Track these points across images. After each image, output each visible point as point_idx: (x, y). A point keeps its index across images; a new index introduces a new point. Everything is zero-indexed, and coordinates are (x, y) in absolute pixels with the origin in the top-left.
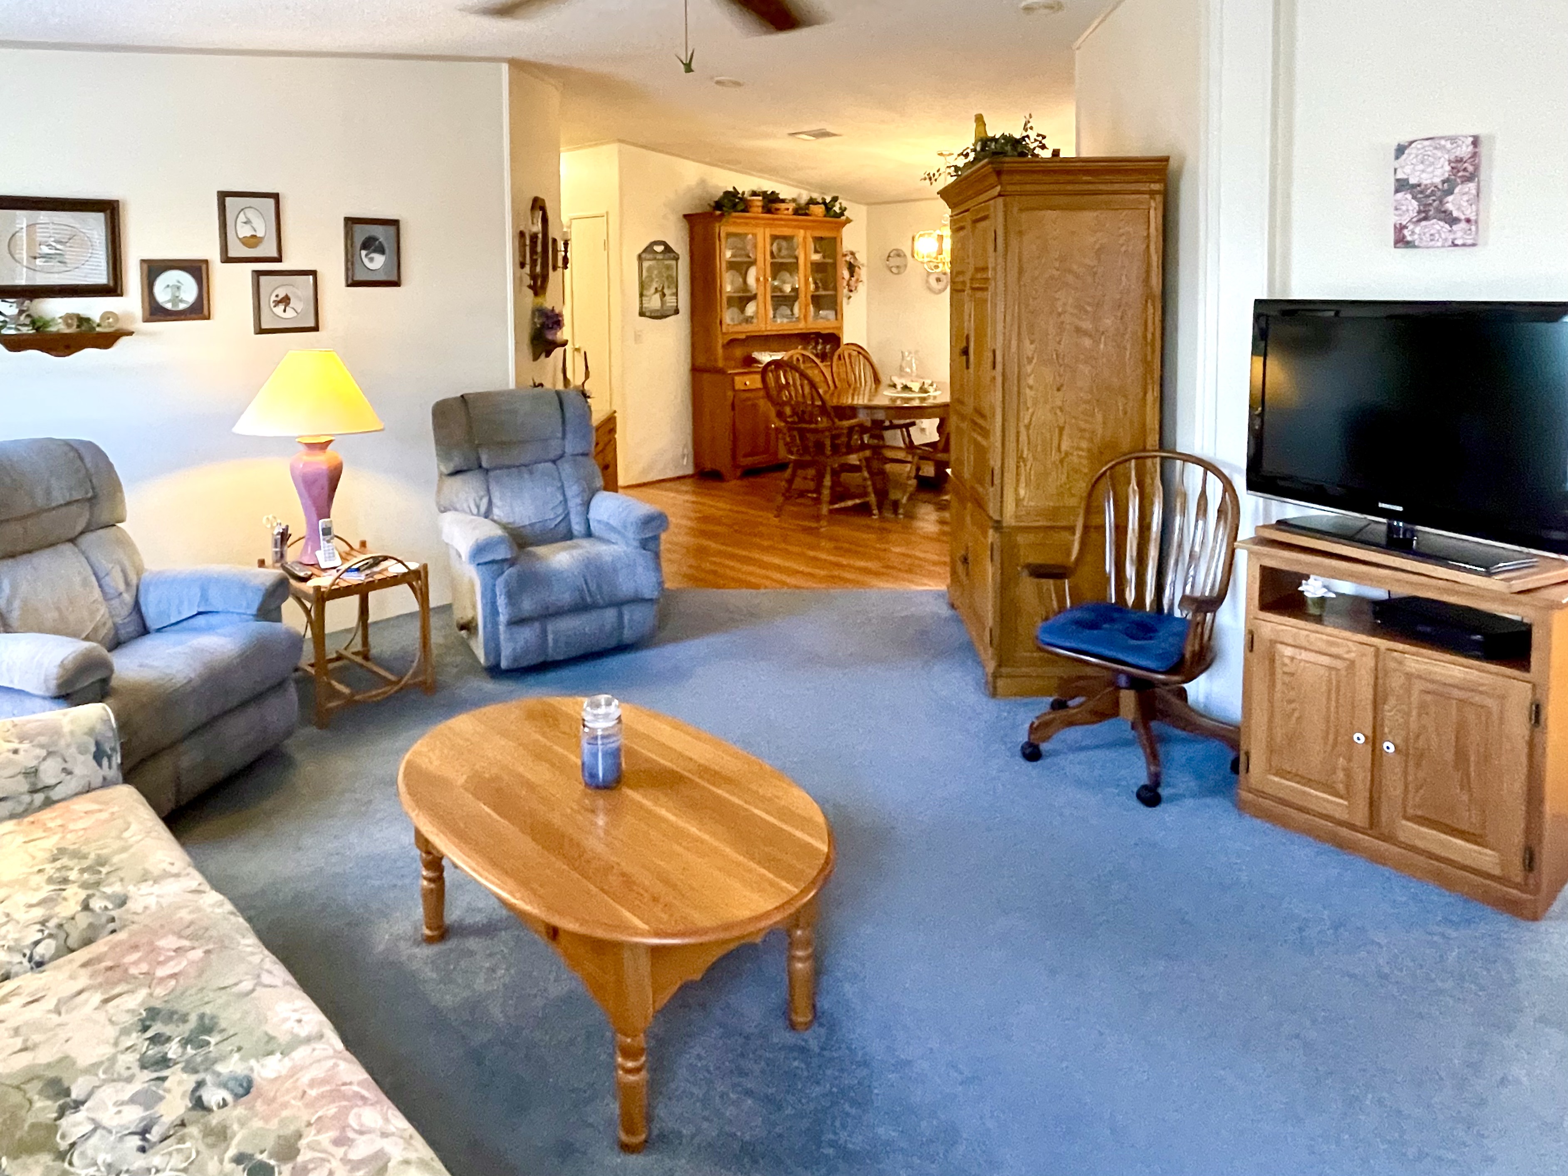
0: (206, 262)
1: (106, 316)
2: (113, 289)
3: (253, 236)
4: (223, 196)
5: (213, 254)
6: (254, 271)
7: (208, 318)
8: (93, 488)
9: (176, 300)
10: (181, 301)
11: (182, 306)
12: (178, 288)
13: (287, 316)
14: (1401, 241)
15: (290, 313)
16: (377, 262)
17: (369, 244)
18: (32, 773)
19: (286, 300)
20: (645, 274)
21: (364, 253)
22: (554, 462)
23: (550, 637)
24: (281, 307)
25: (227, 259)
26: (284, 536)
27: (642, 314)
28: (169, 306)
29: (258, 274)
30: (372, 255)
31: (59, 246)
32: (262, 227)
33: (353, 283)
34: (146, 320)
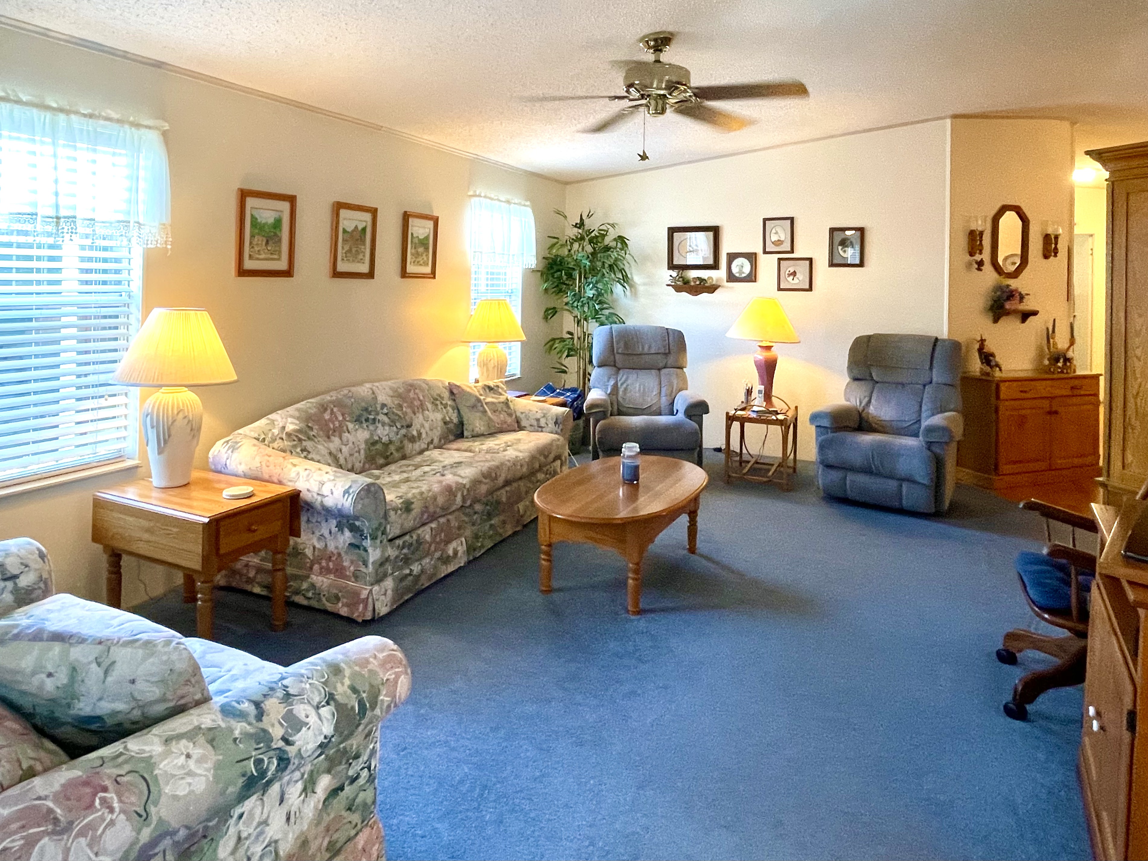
0: (755, 254)
1: (710, 278)
2: (715, 266)
3: (779, 241)
4: (765, 220)
5: (759, 250)
6: (778, 258)
7: (756, 281)
9: (741, 273)
10: (744, 273)
11: (744, 275)
12: (742, 266)
13: (794, 282)
15: (796, 281)
18: (538, 420)
24: (792, 277)
25: (765, 252)
28: (738, 275)
29: (780, 259)
30: (846, 249)
31: (695, 247)
32: (785, 235)
33: (832, 265)
34: (728, 282)
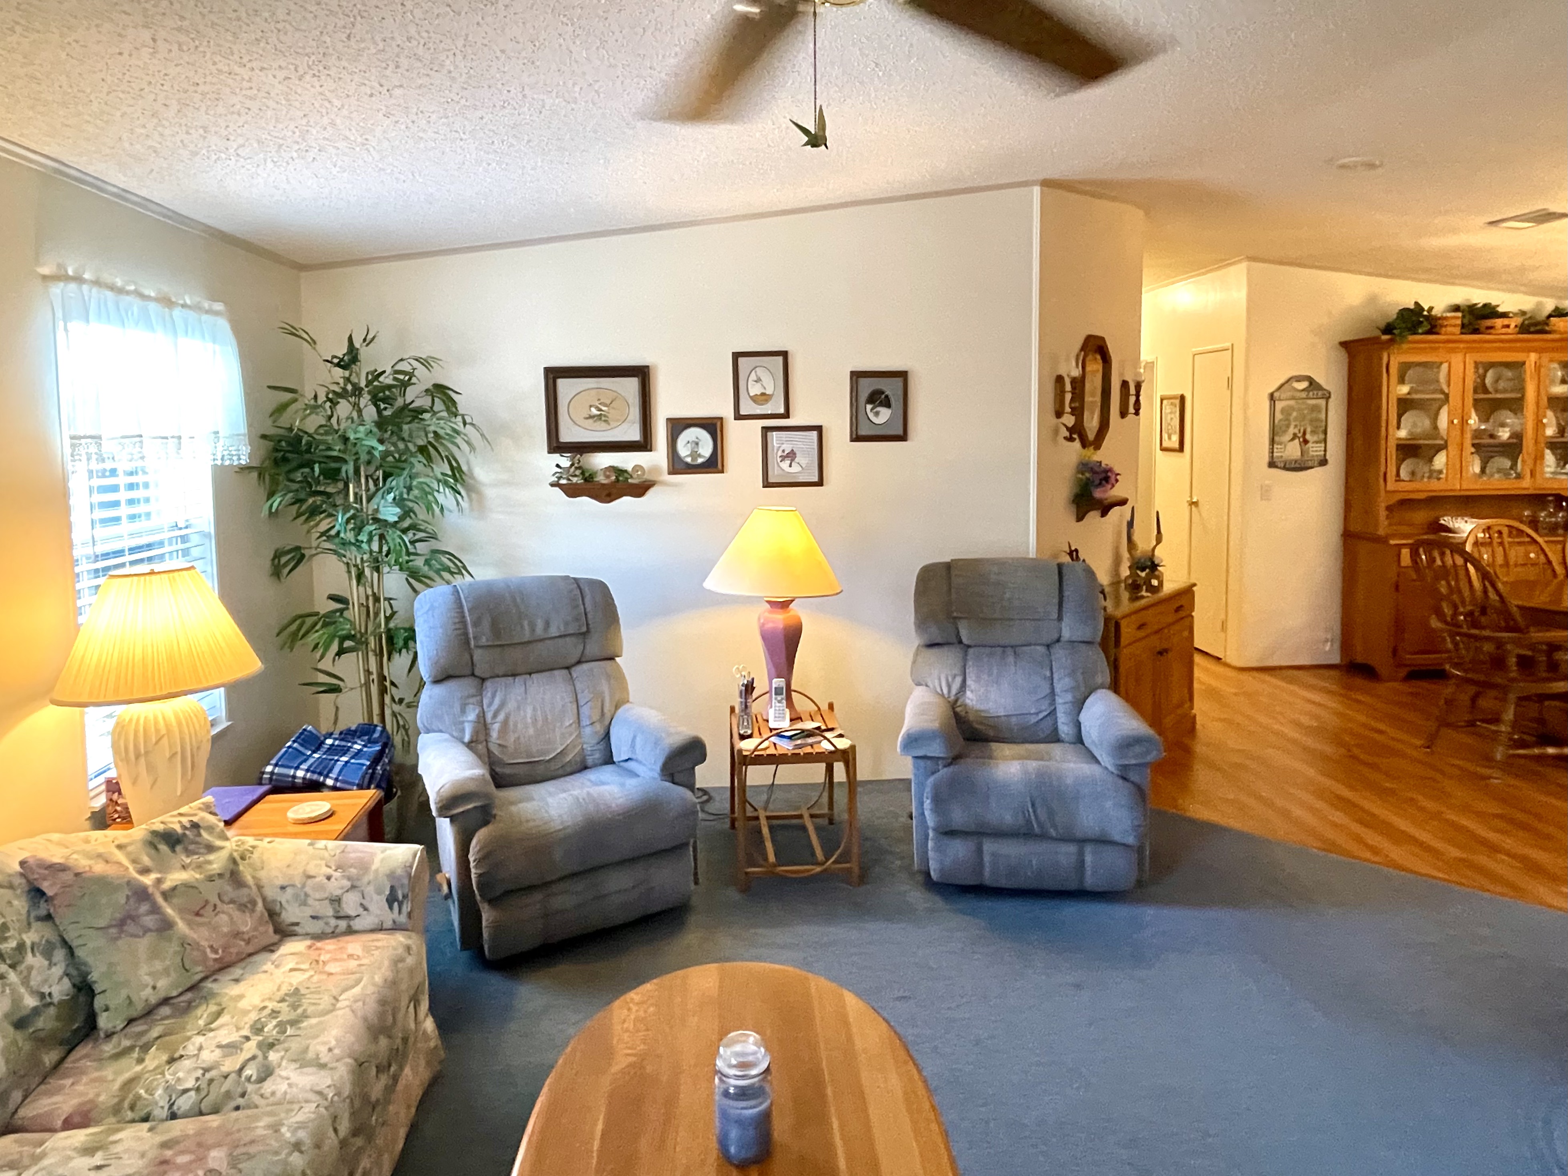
0: (721, 419)
1: (637, 468)
2: (644, 445)
3: (763, 394)
4: (736, 356)
5: (727, 411)
6: (763, 428)
7: (723, 471)
8: (587, 624)
9: (694, 454)
12: (697, 444)
13: (793, 470)
25: (738, 417)
29: (766, 430)
31: (605, 409)
32: (773, 384)
33: (858, 438)
34: (670, 473)
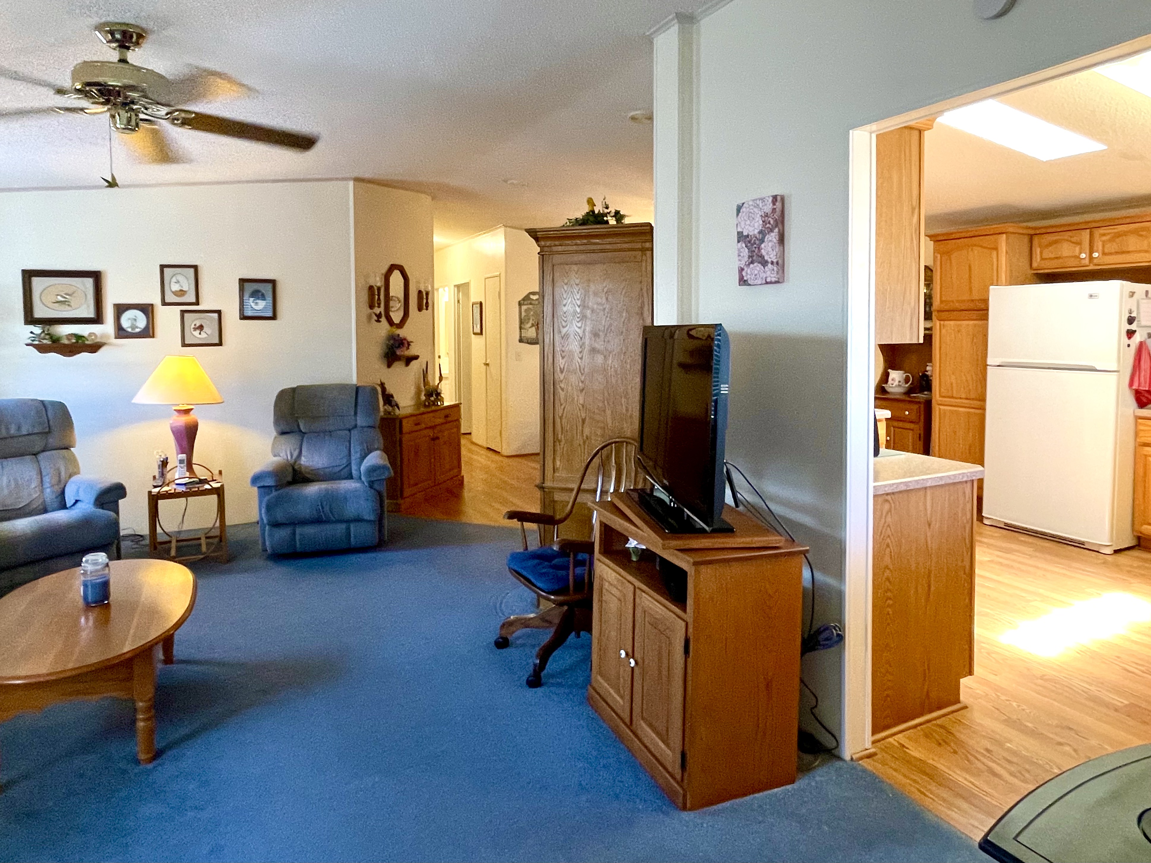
0: (152, 305)
1: (90, 334)
2: (98, 319)
3: (181, 290)
4: (162, 267)
5: (156, 300)
6: (181, 311)
7: (153, 337)
8: (49, 427)
9: (133, 327)
10: (137, 327)
11: (138, 330)
12: (135, 320)
13: (202, 337)
14: (743, 282)
15: (203, 335)
16: (260, 306)
17: (257, 295)
19: (201, 328)
20: (523, 314)
21: (252, 299)
22: (350, 430)
23: (298, 537)
24: (198, 331)
25: (164, 303)
26: (164, 463)
27: (521, 341)
28: (129, 330)
29: (183, 312)
30: (257, 301)
31: (67, 297)
32: (188, 285)
33: (244, 317)
34: (116, 338)
